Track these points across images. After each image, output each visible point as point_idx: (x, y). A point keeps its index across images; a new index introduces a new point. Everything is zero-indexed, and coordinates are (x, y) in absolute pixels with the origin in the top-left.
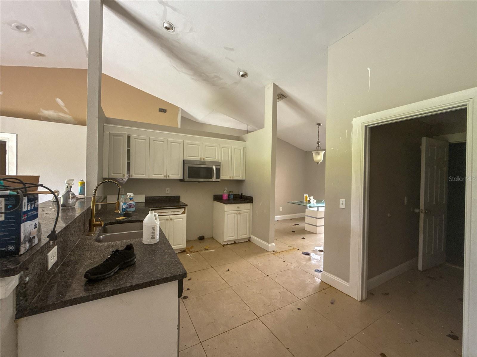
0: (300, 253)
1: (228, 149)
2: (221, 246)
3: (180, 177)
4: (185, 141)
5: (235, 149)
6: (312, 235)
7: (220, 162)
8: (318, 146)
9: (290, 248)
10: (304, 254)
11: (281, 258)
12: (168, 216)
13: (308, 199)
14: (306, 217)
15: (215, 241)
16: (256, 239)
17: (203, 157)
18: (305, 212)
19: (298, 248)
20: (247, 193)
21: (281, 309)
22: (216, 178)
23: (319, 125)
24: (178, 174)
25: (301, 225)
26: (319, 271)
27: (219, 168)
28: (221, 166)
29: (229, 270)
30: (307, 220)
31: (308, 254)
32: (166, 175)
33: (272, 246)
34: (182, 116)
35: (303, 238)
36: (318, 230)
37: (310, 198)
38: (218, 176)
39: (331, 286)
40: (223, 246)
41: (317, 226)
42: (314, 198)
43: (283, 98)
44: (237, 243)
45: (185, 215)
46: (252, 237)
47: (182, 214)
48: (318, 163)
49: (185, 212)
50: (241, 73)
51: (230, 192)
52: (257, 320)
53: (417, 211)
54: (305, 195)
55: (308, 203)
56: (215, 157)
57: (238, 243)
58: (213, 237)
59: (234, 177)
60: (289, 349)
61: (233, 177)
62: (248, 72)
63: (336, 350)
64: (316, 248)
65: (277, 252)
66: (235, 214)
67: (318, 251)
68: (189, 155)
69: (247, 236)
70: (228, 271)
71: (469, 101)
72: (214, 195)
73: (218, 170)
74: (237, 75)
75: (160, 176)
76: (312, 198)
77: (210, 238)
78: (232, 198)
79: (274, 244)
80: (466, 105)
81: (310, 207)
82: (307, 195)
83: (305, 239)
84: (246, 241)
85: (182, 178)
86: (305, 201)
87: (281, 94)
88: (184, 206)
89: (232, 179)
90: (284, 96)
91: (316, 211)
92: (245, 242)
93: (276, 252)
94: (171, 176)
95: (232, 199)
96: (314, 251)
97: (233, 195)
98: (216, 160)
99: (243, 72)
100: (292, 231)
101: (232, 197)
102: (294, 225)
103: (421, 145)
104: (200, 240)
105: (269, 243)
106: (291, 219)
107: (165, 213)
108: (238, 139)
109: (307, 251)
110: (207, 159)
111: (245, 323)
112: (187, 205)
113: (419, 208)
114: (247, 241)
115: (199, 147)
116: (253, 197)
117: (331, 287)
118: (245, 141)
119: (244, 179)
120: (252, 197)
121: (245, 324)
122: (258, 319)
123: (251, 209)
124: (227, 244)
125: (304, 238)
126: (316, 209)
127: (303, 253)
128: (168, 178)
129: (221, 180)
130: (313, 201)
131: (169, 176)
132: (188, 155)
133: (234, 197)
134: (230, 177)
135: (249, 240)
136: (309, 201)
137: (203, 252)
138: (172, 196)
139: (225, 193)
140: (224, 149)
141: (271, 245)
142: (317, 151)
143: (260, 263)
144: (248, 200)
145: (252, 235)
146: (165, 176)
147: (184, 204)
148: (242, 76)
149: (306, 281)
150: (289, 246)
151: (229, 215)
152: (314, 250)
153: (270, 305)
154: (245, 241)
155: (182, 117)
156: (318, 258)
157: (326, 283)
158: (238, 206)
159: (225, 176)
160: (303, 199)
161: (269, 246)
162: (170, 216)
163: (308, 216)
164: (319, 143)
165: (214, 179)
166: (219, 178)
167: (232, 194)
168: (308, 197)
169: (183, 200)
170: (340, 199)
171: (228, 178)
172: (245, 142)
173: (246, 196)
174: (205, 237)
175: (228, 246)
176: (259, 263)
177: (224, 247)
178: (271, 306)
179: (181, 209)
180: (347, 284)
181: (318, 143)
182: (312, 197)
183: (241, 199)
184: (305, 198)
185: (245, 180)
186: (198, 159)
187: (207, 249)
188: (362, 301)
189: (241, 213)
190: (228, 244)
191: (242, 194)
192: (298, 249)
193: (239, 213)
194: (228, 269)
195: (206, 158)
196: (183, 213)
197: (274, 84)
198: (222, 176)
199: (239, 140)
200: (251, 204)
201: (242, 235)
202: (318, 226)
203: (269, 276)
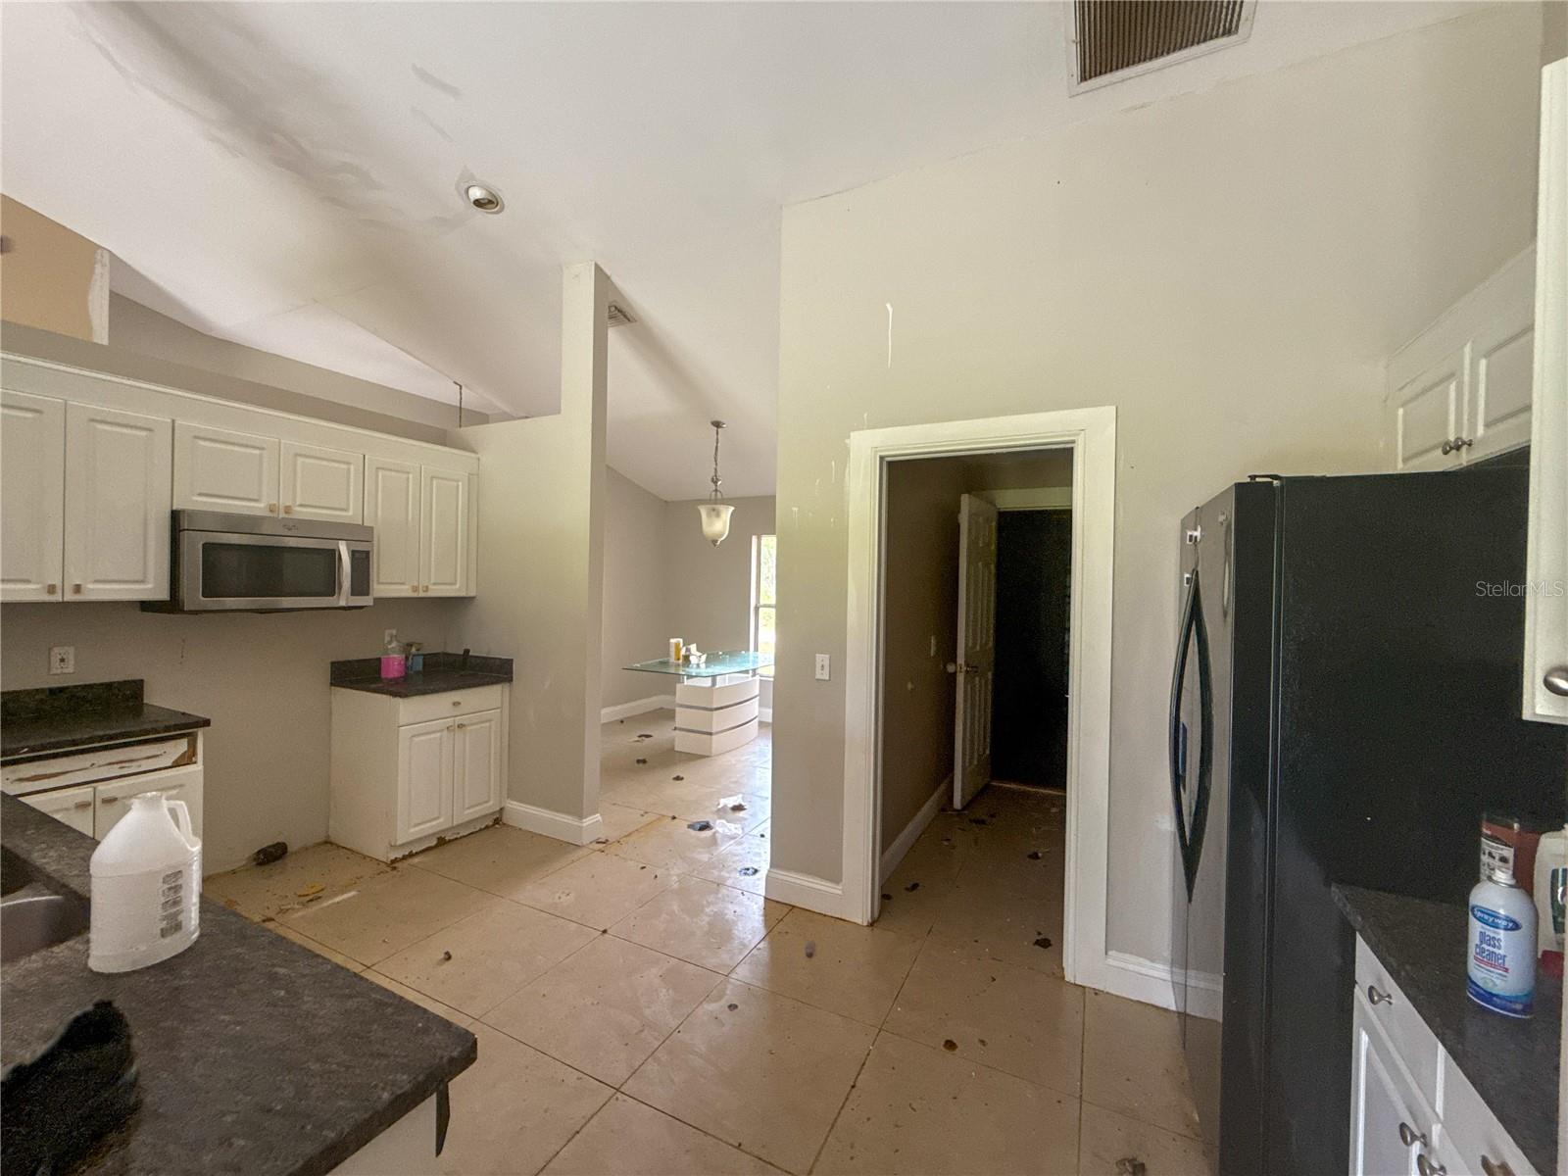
0: (681, 826)
1: (405, 476)
2: (383, 867)
3: (155, 588)
4: (178, 422)
5: (432, 477)
6: (699, 761)
7: (372, 528)
8: (716, 490)
9: (647, 819)
10: (694, 829)
11: (631, 860)
12: (87, 790)
13: (683, 652)
14: (678, 709)
15: (342, 852)
16: (525, 813)
17: (285, 501)
18: (674, 693)
19: (671, 815)
20: (484, 644)
21: (681, 1028)
22: (354, 593)
23: (717, 424)
24: (142, 578)
25: (661, 734)
26: (750, 872)
27: (368, 553)
28: (375, 542)
29: (448, 957)
30: (682, 717)
31: (705, 827)
32: (57, 582)
33: (593, 823)
34: (114, 290)
35: (678, 778)
36: (714, 746)
37: (688, 650)
38: (361, 585)
39: (794, 907)
40: (388, 865)
41: (711, 734)
42: (698, 650)
43: (621, 323)
44: (450, 841)
45: (197, 768)
46: (512, 805)
47: (176, 764)
48: (714, 542)
49: (194, 754)
50: (476, 193)
51: (410, 645)
52: (617, 1099)
53: (951, 668)
54: (673, 641)
55: (684, 665)
56: (343, 506)
57: (456, 839)
58: (332, 839)
59: (431, 587)
60: (741, 1147)
61: (427, 589)
62: (505, 197)
63: (857, 1084)
64: (723, 802)
65: (611, 841)
66: (442, 731)
67: (730, 811)
68: (203, 491)
69: (491, 806)
70: (448, 963)
71: (1078, 435)
72: (333, 663)
73: (362, 560)
74: (455, 193)
75: (20, 590)
76: (693, 647)
77: (319, 844)
78: (420, 668)
79: (598, 817)
80: (1073, 442)
81: (690, 677)
82: (681, 640)
83: (682, 779)
84: (487, 827)
85: (163, 594)
86: (672, 660)
87: (616, 308)
88: (185, 727)
89: (422, 594)
90: (625, 316)
91: (709, 688)
92: (481, 830)
93: (607, 840)
94: (91, 586)
95: (418, 673)
96: (721, 812)
97: (424, 655)
98: (350, 515)
99: (484, 192)
100: (638, 761)
101: (418, 665)
102: (637, 739)
103: (959, 512)
104: (260, 864)
105: (581, 817)
106: (622, 722)
107: (62, 777)
108: (441, 438)
109: (702, 818)
110: (302, 513)
111: (578, 1132)
112: (206, 723)
113: (955, 662)
114: (491, 823)
115: (261, 455)
116: (512, 660)
117: (795, 910)
118: (474, 452)
119: (472, 594)
120: (510, 662)
121: (578, 1135)
122: (619, 1095)
123: (506, 704)
124: (407, 853)
125: (682, 776)
126: (708, 683)
127: (690, 826)
128: (70, 597)
129: (377, 600)
130: (697, 657)
131: (78, 589)
132: (198, 491)
133: (425, 665)
134: (415, 589)
135: (497, 821)
136: (687, 658)
137: (300, 914)
138: (90, 686)
139: (394, 652)
140: (388, 473)
141: (587, 822)
142: (714, 506)
143: (564, 897)
144: (494, 671)
145: (509, 801)
146: (52, 589)
147: (184, 721)
148: (478, 203)
149: (726, 911)
150: (642, 812)
151: (416, 739)
152: (719, 810)
153: (642, 1031)
154: (483, 827)
155: (115, 298)
156: (735, 831)
157: (778, 902)
158: (456, 700)
159: (391, 582)
160: (668, 655)
161: (581, 827)
162: (101, 787)
163: (682, 706)
164: (718, 480)
165: (344, 599)
166: (367, 593)
167: (420, 652)
168: (681, 645)
169: (161, 697)
170: (817, 655)
171: (404, 591)
172: (473, 455)
173: (484, 658)
174: (289, 849)
175: (416, 860)
176: (560, 898)
177: (394, 868)
178: (646, 1032)
179: (173, 743)
180: (837, 890)
181: (715, 481)
182: (695, 645)
183: (463, 673)
184: (673, 650)
185: (471, 599)
186: (260, 508)
187: (320, 898)
188: (871, 925)
189: (469, 725)
190: (411, 855)
191: (467, 651)
192: (674, 818)
193: (461, 726)
194: (447, 953)
195: (301, 505)
196: (187, 759)
197: (596, 265)
198: (379, 583)
199: (444, 444)
200: (506, 686)
201: (473, 808)
202: (717, 733)
203: (609, 931)
